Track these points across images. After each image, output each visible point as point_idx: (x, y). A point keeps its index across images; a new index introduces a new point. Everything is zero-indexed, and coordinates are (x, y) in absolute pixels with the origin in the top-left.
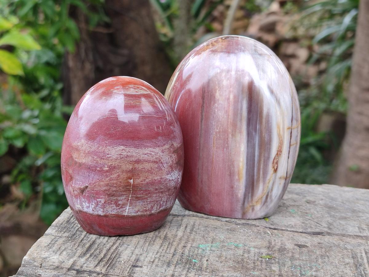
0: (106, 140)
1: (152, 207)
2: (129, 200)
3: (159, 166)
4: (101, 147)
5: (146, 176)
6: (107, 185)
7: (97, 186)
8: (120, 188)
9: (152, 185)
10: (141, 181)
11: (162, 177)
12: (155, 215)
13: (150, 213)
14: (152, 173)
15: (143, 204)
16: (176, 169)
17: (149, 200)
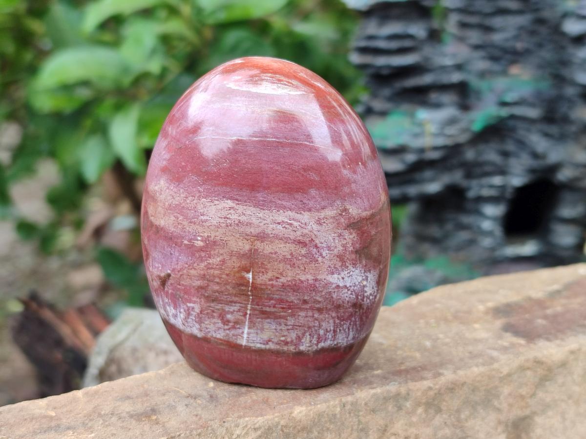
0: (200, 185)
1: (299, 338)
2: (248, 316)
3: (310, 252)
4: (190, 198)
5: (279, 269)
6: (203, 277)
7: (185, 277)
8: (228, 287)
9: (294, 291)
10: (270, 280)
11: (319, 277)
12: (308, 355)
13: (297, 350)
14: (293, 266)
15: (279, 328)
16: (354, 265)
17: (291, 321)
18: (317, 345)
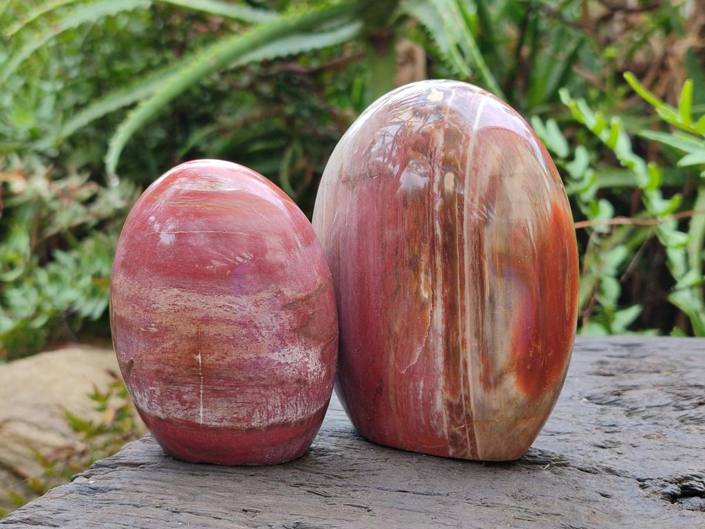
0: (151, 276)
1: (250, 415)
2: (201, 395)
3: (250, 333)
4: (143, 289)
5: (224, 350)
6: (159, 361)
7: (144, 362)
8: (181, 368)
9: (239, 370)
10: (217, 360)
11: (261, 355)
12: (261, 431)
13: (249, 426)
14: (236, 345)
15: (230, 406)
16: (293, 342)
17: (240, 399)
18: (267, 420)
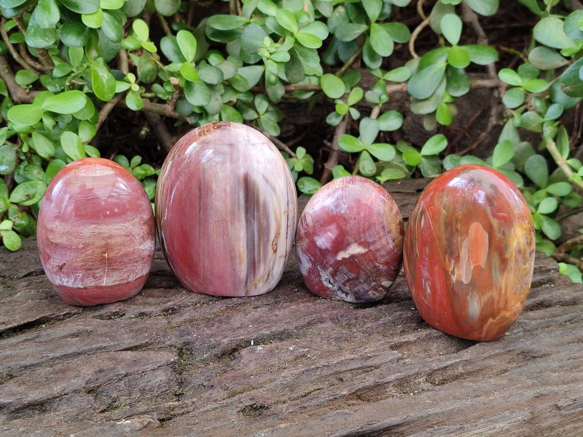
0: (79, 221)
1: (128, 276)
2: (106, 272)
3: (131, 239)
4: (74, 227)
5: (119, 249)
6: (84, 261)
7: (74, 263)
8: (96, 262)
9: (126, 257)
10: (115, 254)
11: (136, 248)
12: (132, 282)
13: (127, 281)
14: (124, 246)
15: (120, 274)
16: (148, 239)
17: (125, 270)
18: (135, 277)
